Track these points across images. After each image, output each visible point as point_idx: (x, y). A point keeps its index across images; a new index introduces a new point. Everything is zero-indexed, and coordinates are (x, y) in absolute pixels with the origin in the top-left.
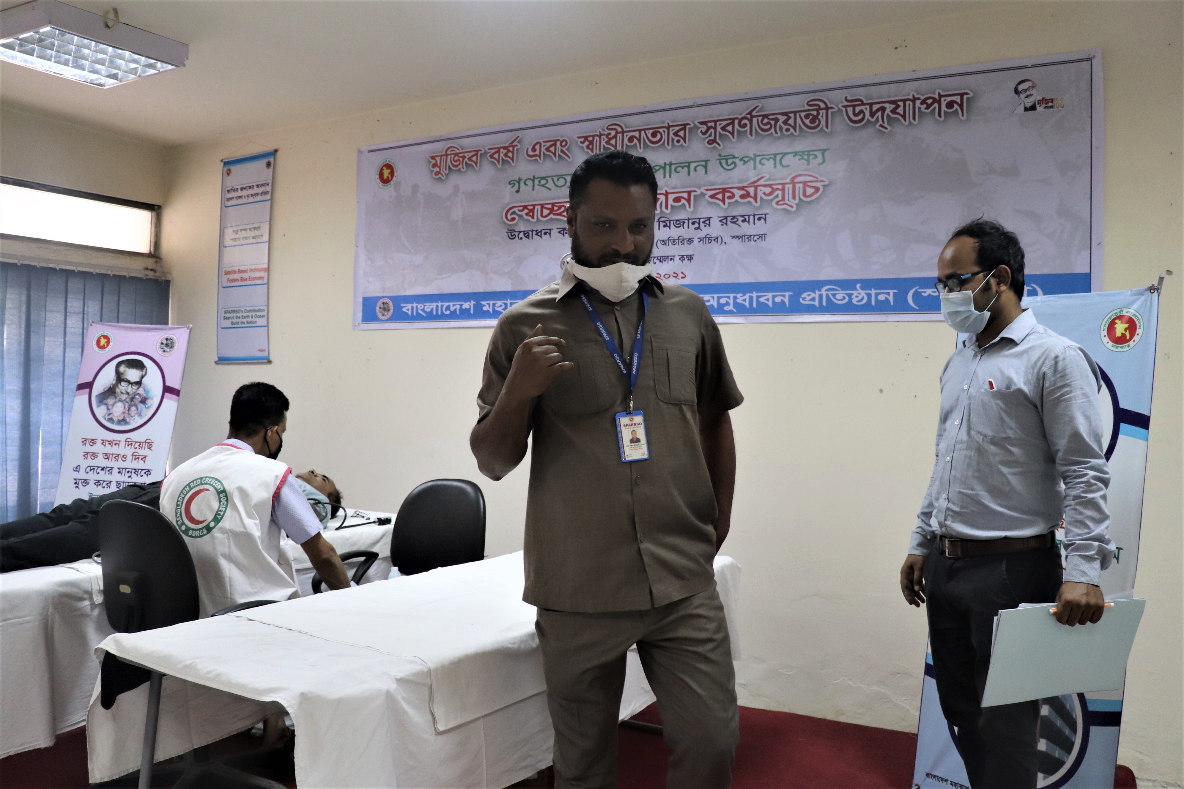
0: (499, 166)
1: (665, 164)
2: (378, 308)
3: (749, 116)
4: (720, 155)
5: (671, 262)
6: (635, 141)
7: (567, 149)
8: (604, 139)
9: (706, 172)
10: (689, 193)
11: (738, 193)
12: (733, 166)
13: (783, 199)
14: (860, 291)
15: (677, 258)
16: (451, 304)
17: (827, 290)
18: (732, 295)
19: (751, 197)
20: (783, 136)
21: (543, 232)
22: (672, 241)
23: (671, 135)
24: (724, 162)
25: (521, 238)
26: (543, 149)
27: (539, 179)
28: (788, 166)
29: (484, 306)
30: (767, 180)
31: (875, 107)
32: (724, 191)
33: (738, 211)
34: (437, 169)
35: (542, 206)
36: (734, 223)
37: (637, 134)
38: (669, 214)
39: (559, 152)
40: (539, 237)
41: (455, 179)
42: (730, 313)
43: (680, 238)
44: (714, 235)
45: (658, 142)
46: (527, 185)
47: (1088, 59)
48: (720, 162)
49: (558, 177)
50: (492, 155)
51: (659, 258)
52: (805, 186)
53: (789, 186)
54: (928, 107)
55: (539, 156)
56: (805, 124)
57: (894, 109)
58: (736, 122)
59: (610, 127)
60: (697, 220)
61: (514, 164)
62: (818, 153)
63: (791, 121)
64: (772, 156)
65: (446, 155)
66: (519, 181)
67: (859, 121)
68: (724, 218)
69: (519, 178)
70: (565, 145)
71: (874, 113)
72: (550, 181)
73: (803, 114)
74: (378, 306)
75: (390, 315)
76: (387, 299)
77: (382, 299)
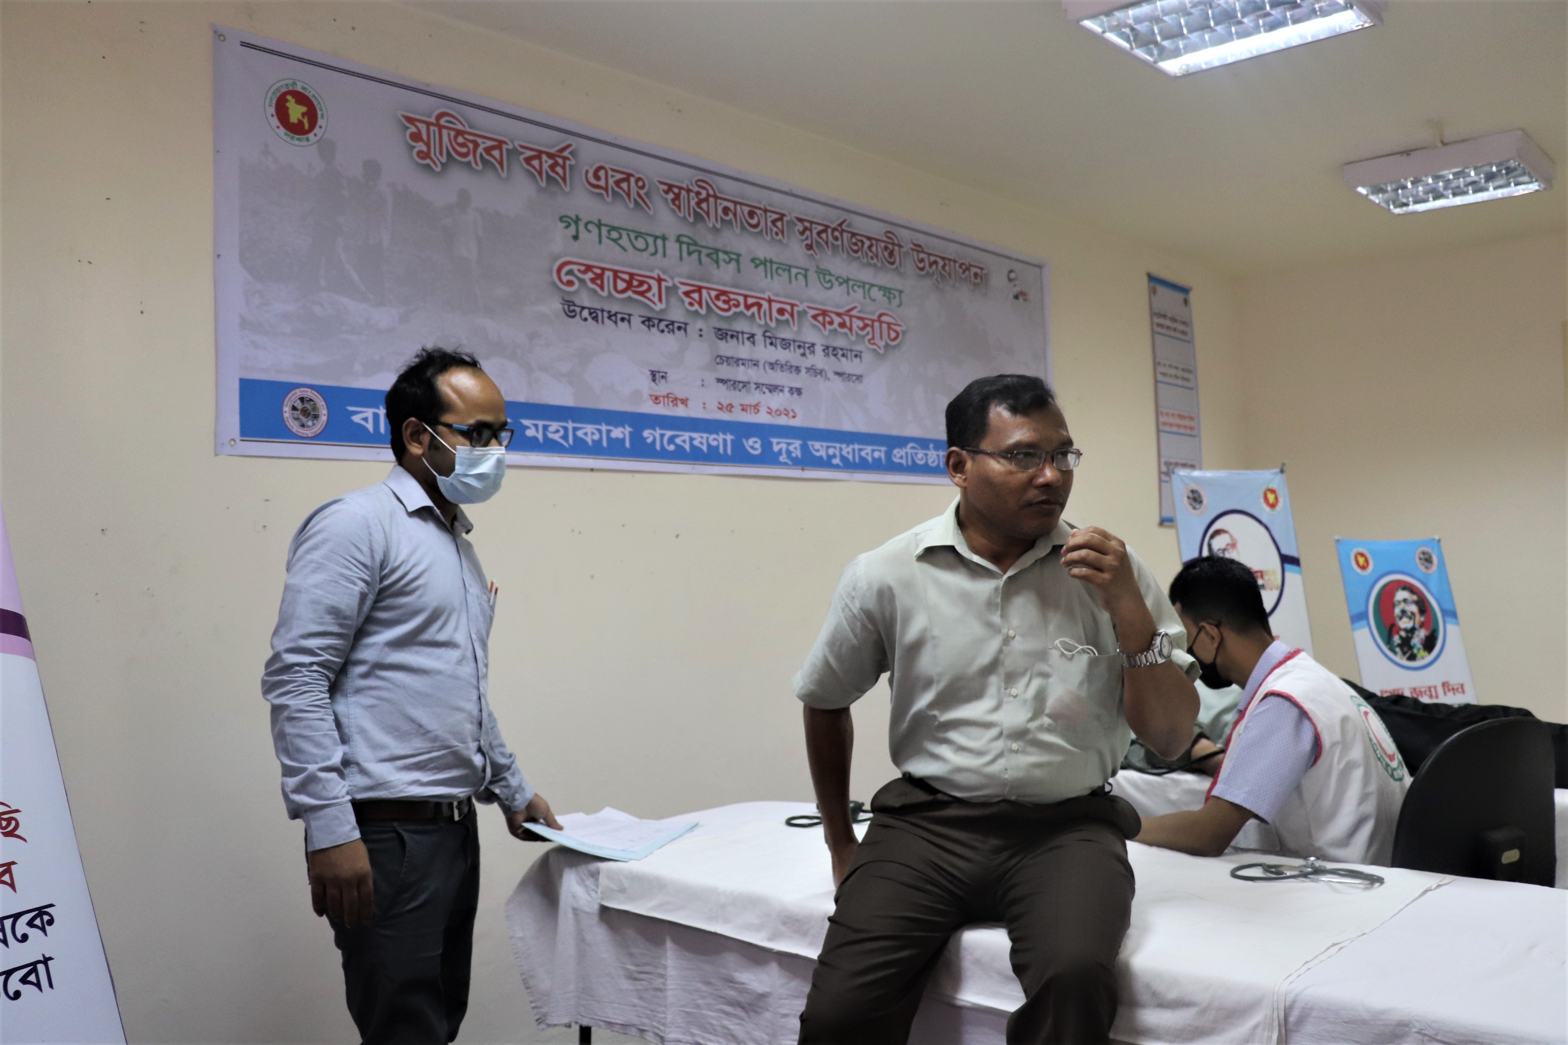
0: (543, 184)
1: (765, 259)
2: (287, 409)
3: (839, 228)
4: (818, 267)
5: (781, 394)
6: (731, 216)
7: (647, 194)
8: (693, 199)
9: (806, 286)
10: (792, 305)
11: (837, 320)
12: (828, 285)
13: (873, 338)
14: (933, 452)
15: (786, 390)
17: (913, 448)
18: (838, 445)
19: (847, 327)
20: (869, 265)
21: (619, 316)
22: (780, 366)
23: (769, 224)
24: (821, 276)
25: (586, 319)
26: (611, 181)
28: (874, 300)
29: (530, 428)
30: (860, 312)
31: (932, 259)
32: (824, 313)
33: (840, 342)
34: (421, 147)
35: (616, 273)
36: (835, 355)
37: (731, 205)
38: (775, 328)
39: (633, 194)
40: (614, 324)
41: (458, 178)
42: (837, 467)
43: (788, 364)
44: (819, 366)
45: (755, 226)
46: (590, 231)
47: (1040, 267)
48: (819, 276)
49: (636, 234)
50: (528, 160)
51: (768, 387)
52: (889, 328)
53: (877, 324)
54: (964, 272)
55: (606, 190)
56: (886, 259)
57: (944, 267)
58: (829, 231)
59: (700, 183)
60: (802, 344)
61: (567, 189)
62: (897, 294)
63: (874, 249)
64: (861, 284)
65: (438, 125)
66: (577, 220)
67: (922, 269)
68: (826, 348)
69: (577, 216)
70: (642, 187)
71: (931, 265)
72: (625, 236)
73: (883, 245)
74: (287, 403)
75: (321, 426)
76: (309, 390)
77: (297, 390)
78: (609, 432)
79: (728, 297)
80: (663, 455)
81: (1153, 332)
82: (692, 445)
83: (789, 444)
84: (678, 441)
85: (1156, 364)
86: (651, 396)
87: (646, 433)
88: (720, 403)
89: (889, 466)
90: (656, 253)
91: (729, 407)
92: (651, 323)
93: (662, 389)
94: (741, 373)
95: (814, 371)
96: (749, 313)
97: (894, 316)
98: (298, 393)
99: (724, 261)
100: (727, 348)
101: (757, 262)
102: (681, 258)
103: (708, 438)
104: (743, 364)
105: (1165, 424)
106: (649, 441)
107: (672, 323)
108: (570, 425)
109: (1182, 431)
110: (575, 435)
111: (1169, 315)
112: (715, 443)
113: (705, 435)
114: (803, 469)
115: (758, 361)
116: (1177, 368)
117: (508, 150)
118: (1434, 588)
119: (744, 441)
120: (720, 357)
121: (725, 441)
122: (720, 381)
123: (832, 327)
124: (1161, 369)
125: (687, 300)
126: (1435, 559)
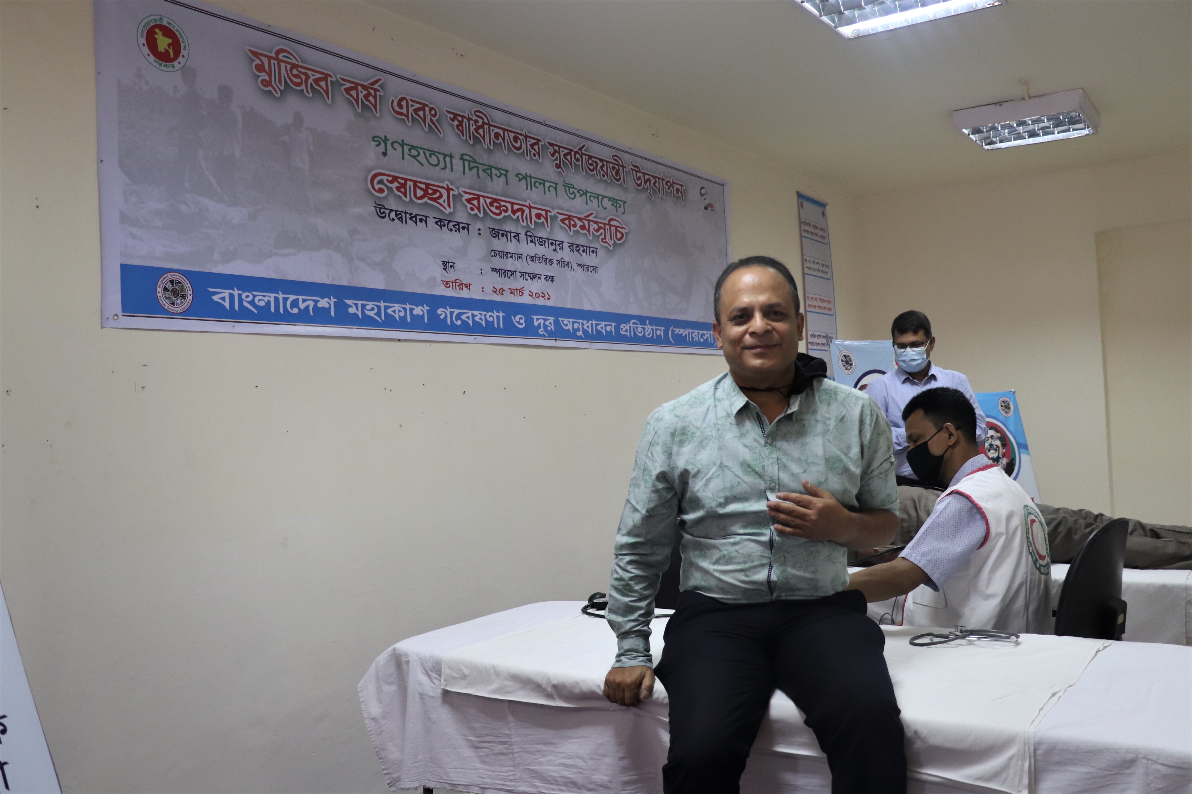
0: (360, 111)
1: (527, 174)
3: (580, 152)
4: (564, 182)
5: (539, 281)
6: (501, 140)
7: (436, 120)
8: (473, 126)
9: (557, 196)
10: (547, 211)
11: (579, 223)
12: (572, 196)
13: (605, 238)
14: (649, 326)
15: (543, 277)
16: (301, 298)
17: (634, 323)
18: (581, 321)
19: (586, 229)
20: (601, 180)
21: (418, 217)
22: (538, 258)
23: (529, 147)
24: (567, 189)
25: (393, 220)
26: (411, 110)
27: (409, 147)
28: (606, 209)
29: (352, 307)
30: (595, 217)
31: (647, 177)
32: (570, 218)
33: (581, 241)
34: (264, 76)
36: (578, 251)
37: (501, 132)
38: (534, 229)
39: (428, 121)
40: (415, 224)
41: (294, 103)
42: (580, 338)
43: (544, 257)
44: (566, 259)
45: (519, 148)
46: (395, 149)
47: (722, 185)
48: (565, 189)
49: (430, 152)
50: (348, 90)
51: (530, 275)
52: (616, 230)
53: (607, 227)
54: (669, 189)
55: (407, 117)
56: (612, 175)
57: (655, 183)
58: (573, 153)
59: (477, 113)
60: (554, 242)
61: (378, 115)
62: (621, 203)
63: (605, 169)
64: (597, 196)
65: (277, 59)
66: (386, 140)
67: (639, 185)
68: (571, 245)
69: (385, 137)
70: (435, 115)
71: (645, 182)
72: (422, 154)
73: (611, 165)
74: (160, 285)
75: (188, 304)
76: (178, 274)
77: (168, 274)
78: (411, 310)
79: (500, 204)
80: (453, 329)
81: (801, 237)
82: (473, 320)
83: (545, 320)
84: (464, 317)
85: (803, 261)
86: (442, 281)
87: (439, 311)
88: (494, 287)
89: (617, 338)
90: (445, 167)
91: (501, 290)
92: (442, 223)
93: (451, 276)
94: (509, 264)
95: (562, 263)
96: (515, 217)
97: (619, 220)
98: (169, 276)
99: (496, 175)
100: (499, 244)
101: (521, 177)
102: (464, 173)
103: (485, 315)
104: (511, 257)
105: (810, 306)
106: (442, 317)
107: (459, 223)
108: (382, 305)
109: (823, 311)
110: (386, 314)
111: (812, 224)
112: (491, 319)
113: (484, 313)
114: (556, 340)
115: (522, 255)
116: (818, 263)
117: (331, 81)
118: (1012, 428)
119: (512, 317)
120: (494, 251)
121: (498, 317)
122: (494, 270)
123: (575, 229)
124: (807, 264)
125: (469, 206)
126: (1012, 406)
